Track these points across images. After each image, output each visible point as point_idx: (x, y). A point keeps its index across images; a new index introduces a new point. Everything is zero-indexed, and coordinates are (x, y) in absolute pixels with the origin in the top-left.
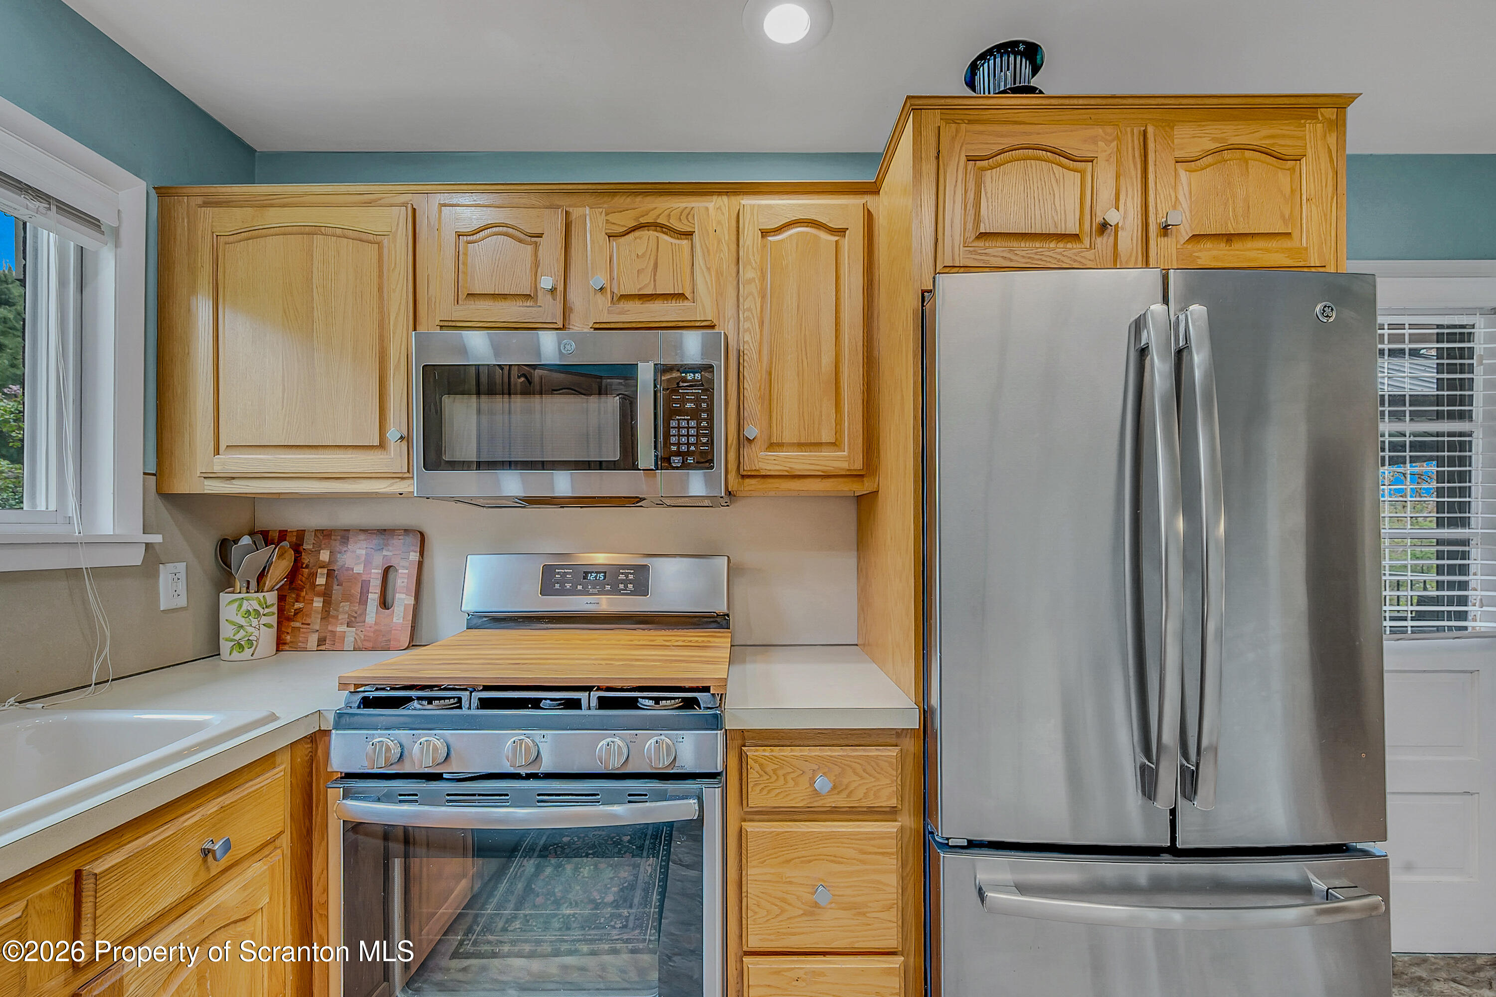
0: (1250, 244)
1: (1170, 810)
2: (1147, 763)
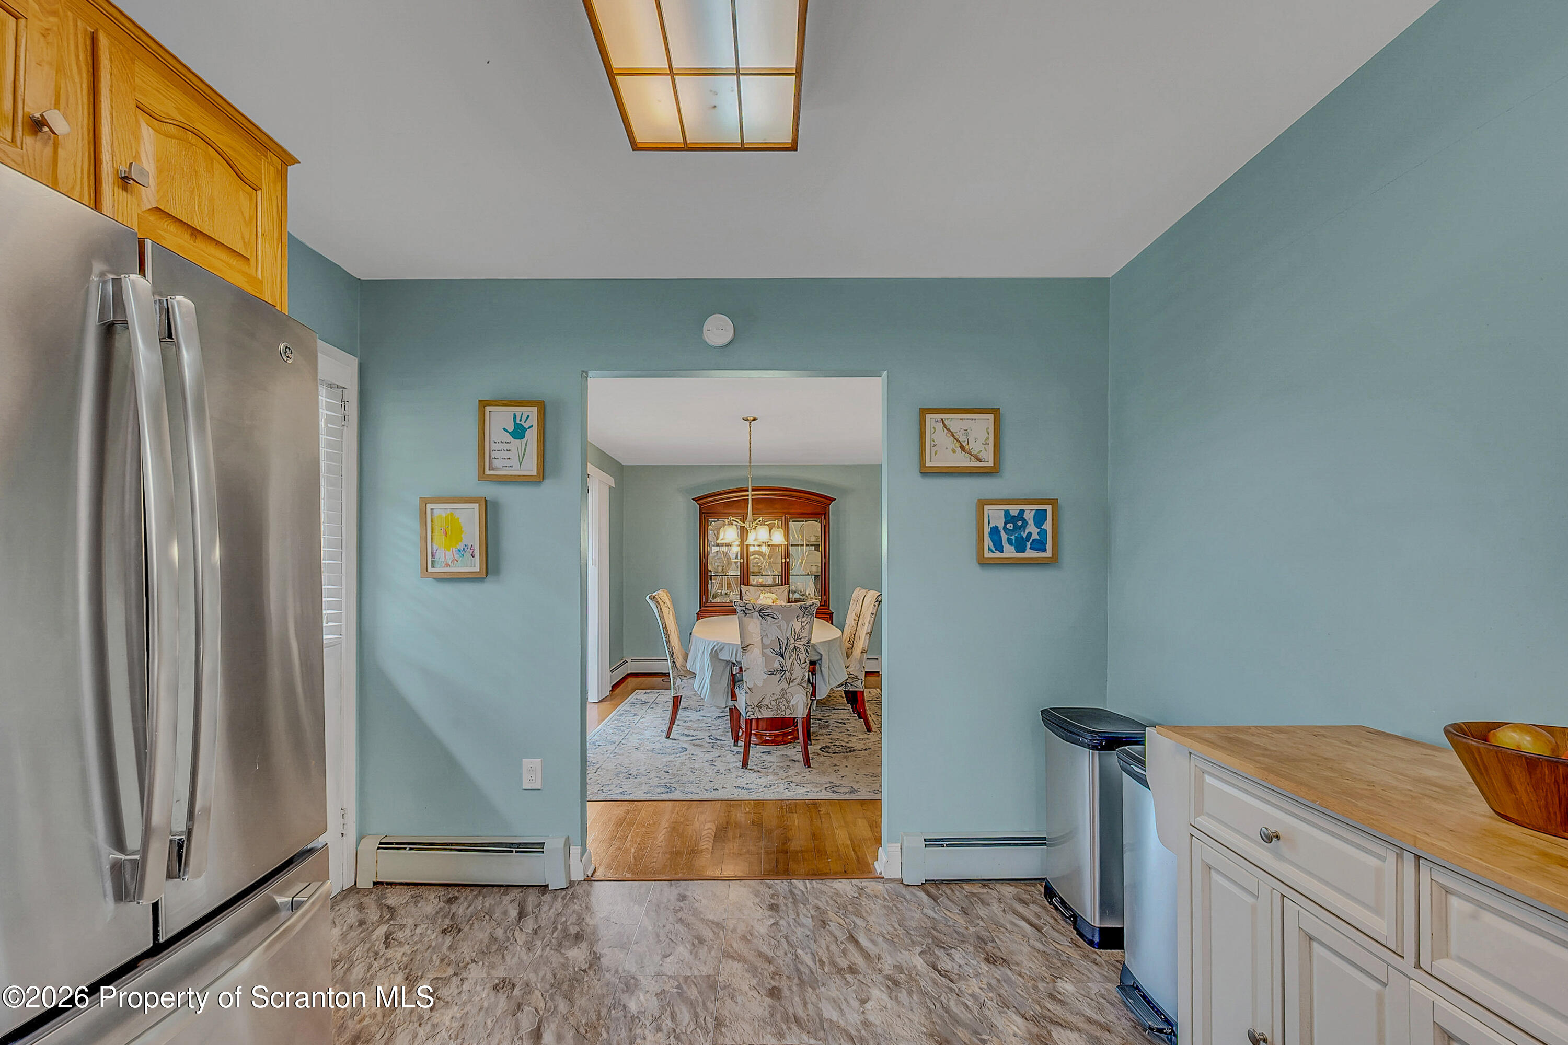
0: (212, 250)
1: (153, 904)
2: (123, 857)
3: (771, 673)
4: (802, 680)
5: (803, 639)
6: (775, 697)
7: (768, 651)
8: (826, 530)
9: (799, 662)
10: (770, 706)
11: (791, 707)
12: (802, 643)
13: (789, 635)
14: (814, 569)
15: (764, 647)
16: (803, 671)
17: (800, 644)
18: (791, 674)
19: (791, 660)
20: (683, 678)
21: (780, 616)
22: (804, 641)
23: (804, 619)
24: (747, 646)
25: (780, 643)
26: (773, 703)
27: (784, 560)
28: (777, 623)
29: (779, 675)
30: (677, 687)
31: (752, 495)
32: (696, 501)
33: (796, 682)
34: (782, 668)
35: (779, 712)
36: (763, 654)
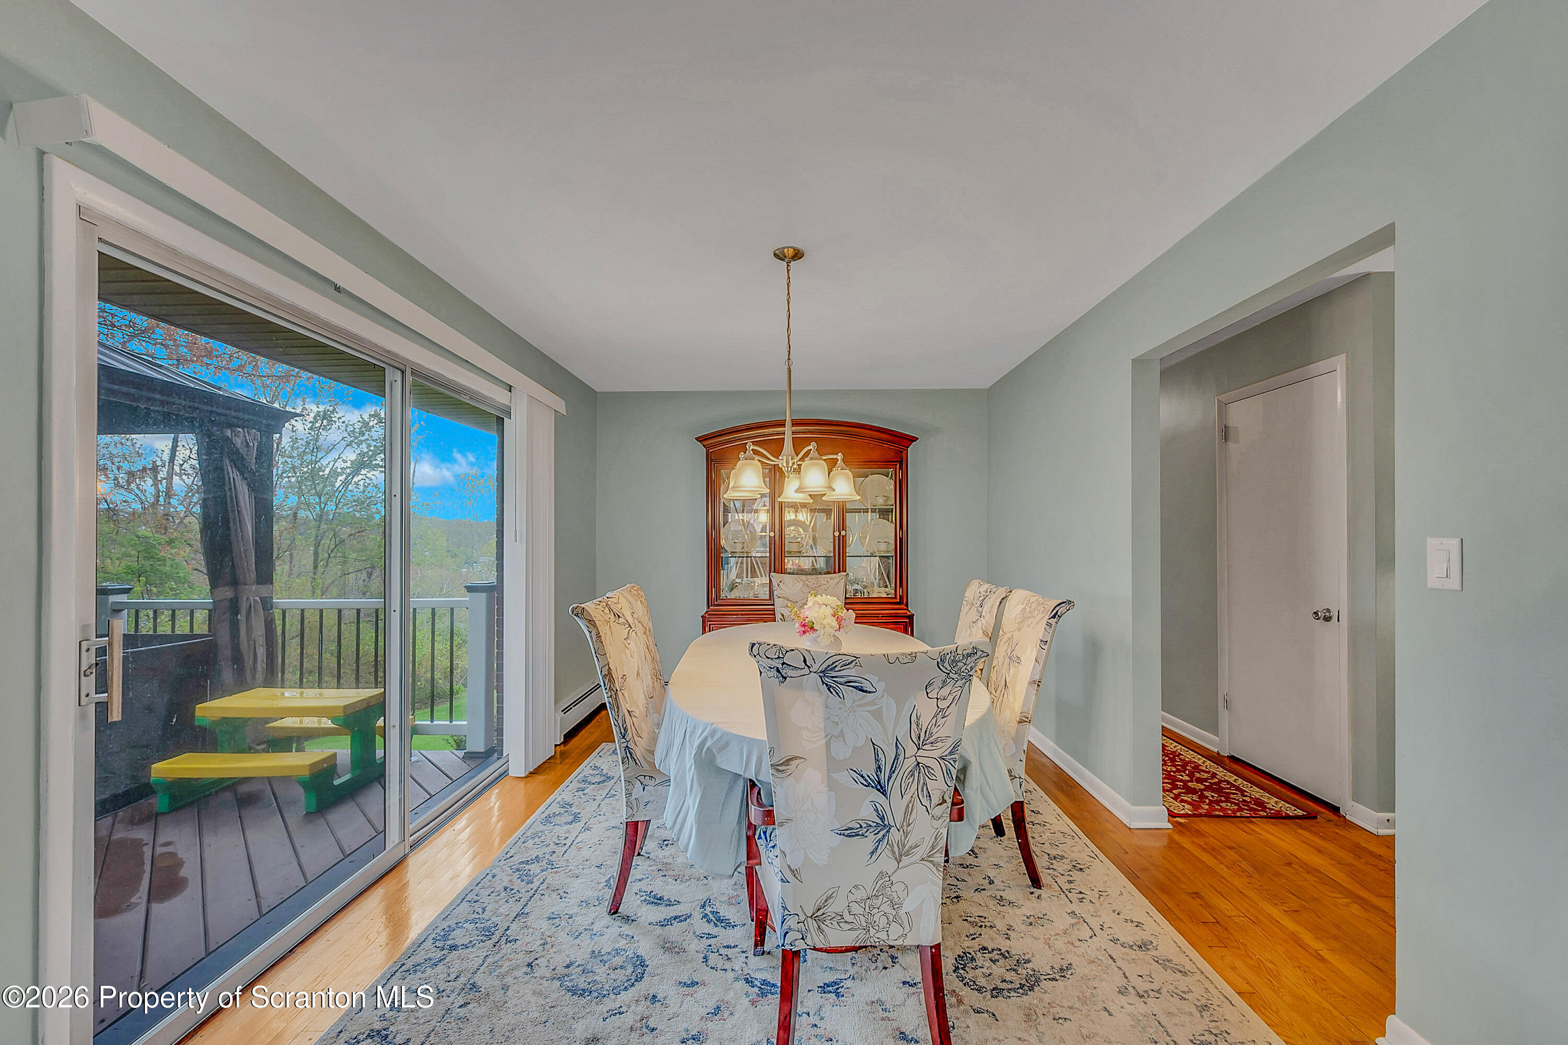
3: (850, 833)
4: (933, 847)
5: (939, 745)
6: (860, 894)
7: (845, 778)
8: (901, 487)
9: (927, 803)
10: (849, 918)
11: (904, 918)
12: (936, 754)
13: (902, 732)
14: (883, 547)
15: (832, 764)
16: (937, 824)
17: (929, 756)
18: (906, 834)
19: (907, 798)
20: (647, 781)
21: (880, 686)
22: (943, 748)
23: (945, 692)
24: (787, 762)
25: (876, 754)
26: (856, 909)
27: (837, 534)
28: (872, 703)
29: (872, 837)
30: (634, 803)
31: (793, 433)
32: (700, 441)
33: (921, 852)
34: (882, 819)
35: (872, 932)
36: (832, 784)
